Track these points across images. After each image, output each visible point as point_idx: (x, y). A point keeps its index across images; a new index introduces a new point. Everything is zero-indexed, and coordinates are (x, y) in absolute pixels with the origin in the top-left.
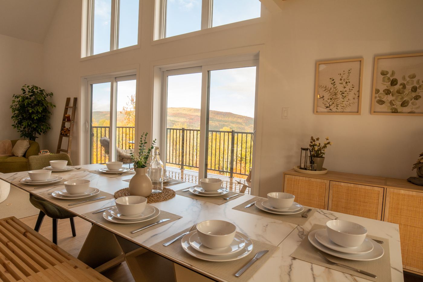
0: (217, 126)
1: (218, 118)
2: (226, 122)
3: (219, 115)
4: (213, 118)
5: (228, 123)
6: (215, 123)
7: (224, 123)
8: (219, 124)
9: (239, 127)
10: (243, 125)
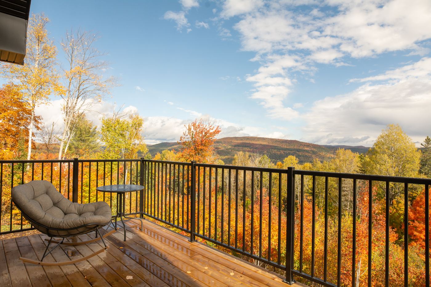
0: (282, 154)
1: (283, 146)
2: (291, 151)
3: (284, 143)
4: (277, 146)
5: (294, 151)
6: (279, 152)
7: (289, 151)
8: (284, 152)
9: (306, 156)
10: (310, 153)
